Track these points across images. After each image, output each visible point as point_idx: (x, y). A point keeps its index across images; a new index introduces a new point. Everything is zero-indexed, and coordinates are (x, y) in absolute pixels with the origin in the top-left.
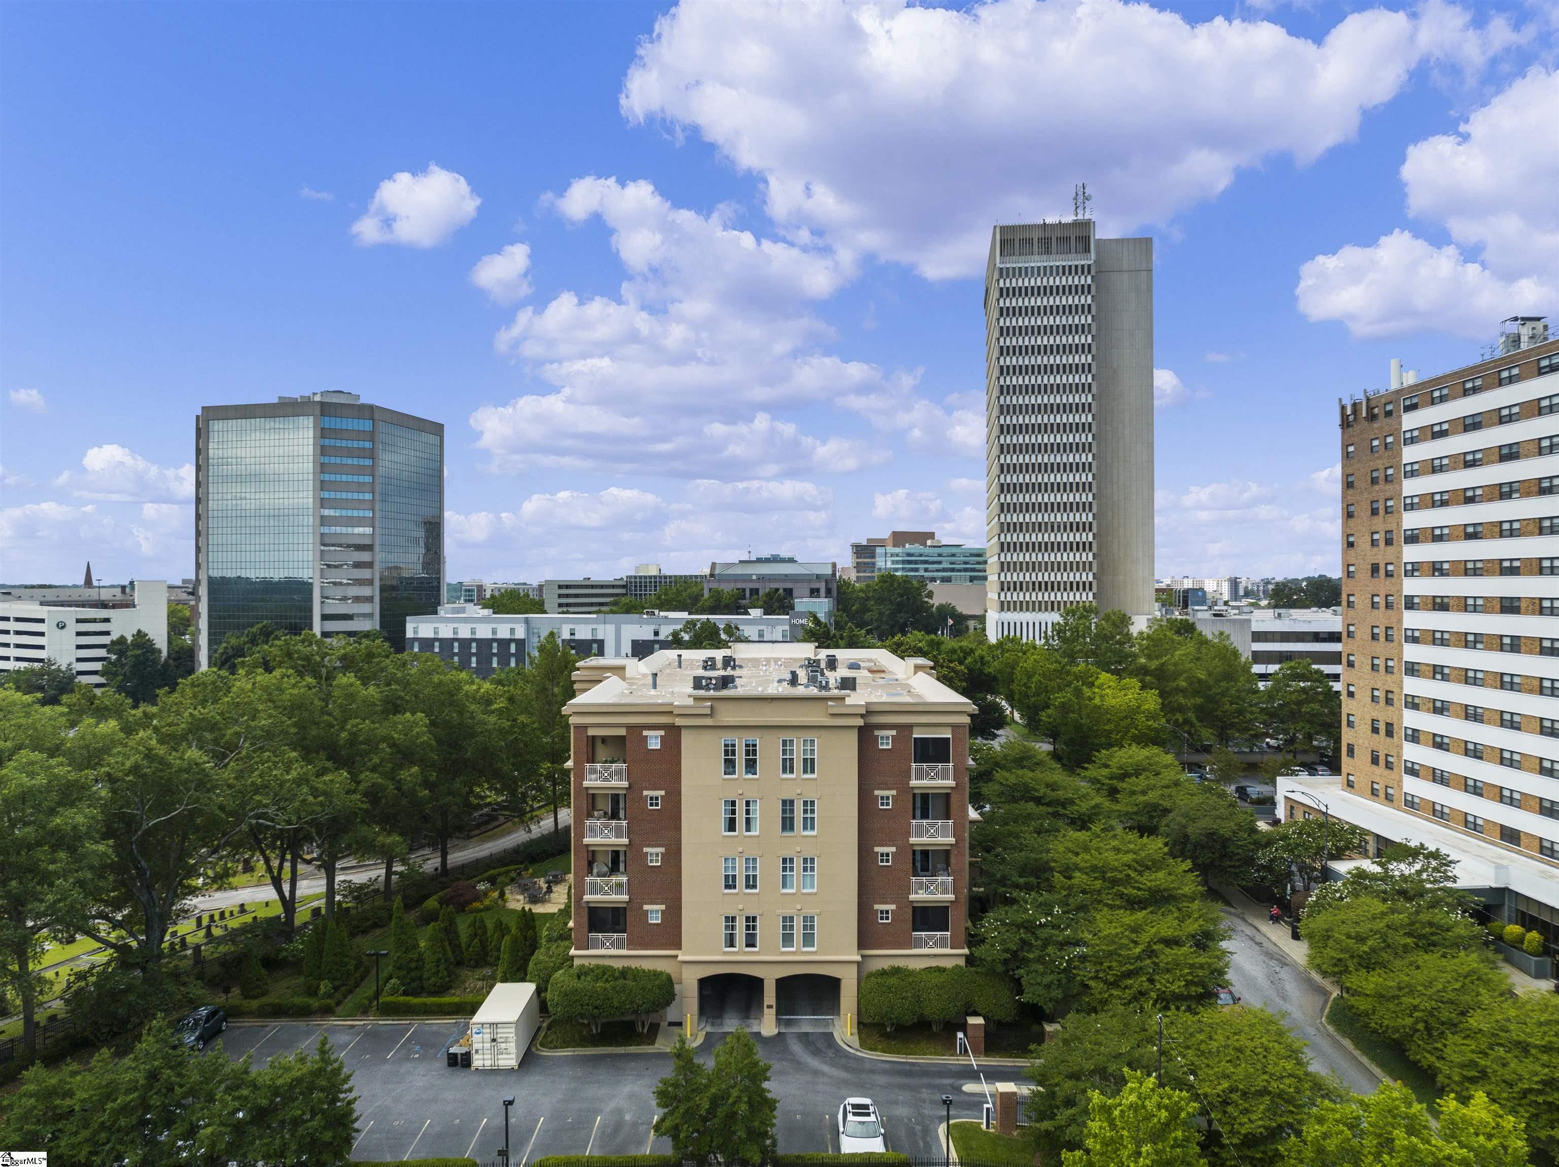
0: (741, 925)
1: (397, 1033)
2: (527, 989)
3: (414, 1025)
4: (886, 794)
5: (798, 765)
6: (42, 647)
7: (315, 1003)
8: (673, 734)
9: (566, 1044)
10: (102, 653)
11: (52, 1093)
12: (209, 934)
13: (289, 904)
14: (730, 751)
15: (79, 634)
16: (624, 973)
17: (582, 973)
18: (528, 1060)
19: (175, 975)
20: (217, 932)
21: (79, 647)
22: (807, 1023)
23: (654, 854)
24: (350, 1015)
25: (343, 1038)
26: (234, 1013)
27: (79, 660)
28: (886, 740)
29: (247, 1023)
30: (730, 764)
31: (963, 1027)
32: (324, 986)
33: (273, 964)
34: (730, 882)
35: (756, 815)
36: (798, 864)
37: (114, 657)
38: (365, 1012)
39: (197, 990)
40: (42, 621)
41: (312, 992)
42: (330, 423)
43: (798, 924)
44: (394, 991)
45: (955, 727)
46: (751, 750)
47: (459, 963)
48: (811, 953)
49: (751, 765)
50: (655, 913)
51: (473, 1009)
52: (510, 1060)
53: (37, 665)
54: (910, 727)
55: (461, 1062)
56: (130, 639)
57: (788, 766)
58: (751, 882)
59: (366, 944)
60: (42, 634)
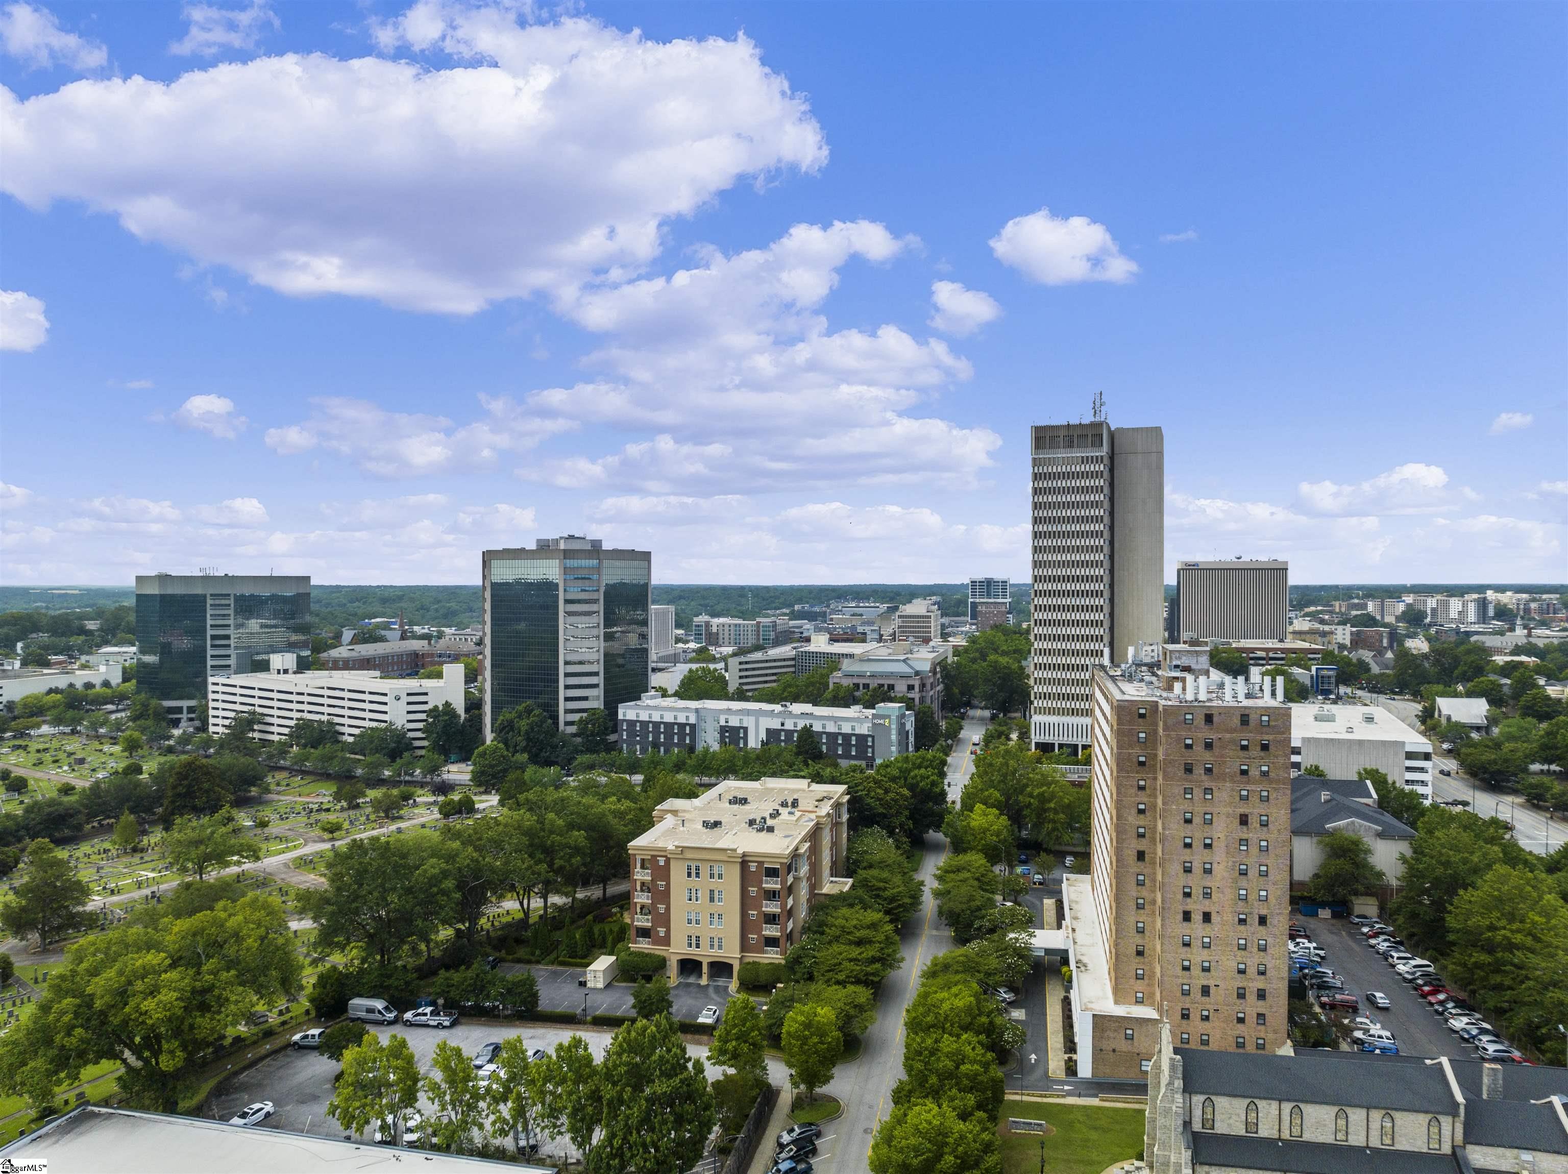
0: (694, 939)
1: (563, 973)
2: (614, 958)
3: (571, 970)
4: (753, 891)
5: (716, 876)
6: (386, 713)
7: (533, 959)
8: (668, 861)
9: (625, 981)
10: (423, 716)
11: (447, 979)
12: (493, 925)
13: (527, 913)
14: (689, 868)
15: (409, 703)
16: (647, 955)
17: (632, 953)
18: (608, 986)
19: (481, 944)
20: (496, 923)
21: (409, 712)
22: (721, 982)
23: (662, 908)
24: (547, 964)
25: (542, 973)
26: (502, 960)
27: (409, 721)
28: (753, 867)
29: (507, 965)
30: (689, 875)
31: (775, 987)
32: (538, 952)
33: (519, 941)
34: (690, 922)
35: (699, 895)
36: (716, 916)
37: (431, 720)
38: (553, 963)
39: (489, 950)
40: (386, 695)
41: (533, 954)
42: (570, 563)
43: (716, 940)
44: (565, 956)
45: (781, 864)
46: (697, 868)
47: (594, 946)
48: (721, 953)
49: (698, 875)
50: (662, 931)
51: (588, 965)
52: (600, 985)
53: (383, 725)
54: (763, 863)
55: (583, 984)
56: (441, 708)
57: (712, 876)
58: (697, 922)
59: (557, 935)
60: (386, 704)
